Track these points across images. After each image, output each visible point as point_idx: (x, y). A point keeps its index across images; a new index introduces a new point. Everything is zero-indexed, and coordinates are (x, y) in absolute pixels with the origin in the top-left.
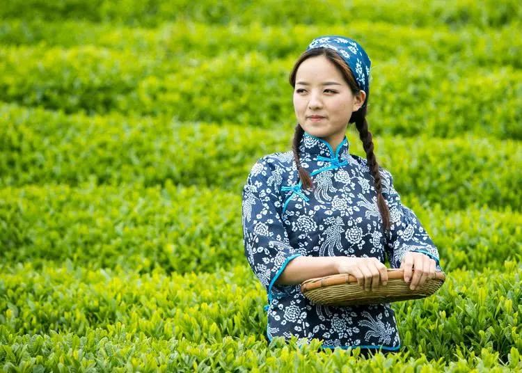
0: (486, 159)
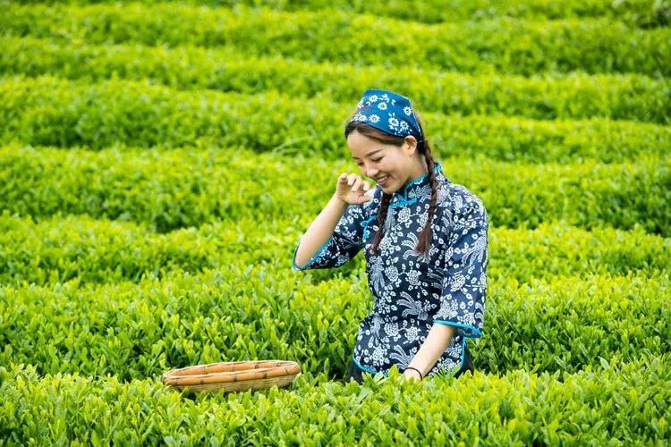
0: (41, 166)
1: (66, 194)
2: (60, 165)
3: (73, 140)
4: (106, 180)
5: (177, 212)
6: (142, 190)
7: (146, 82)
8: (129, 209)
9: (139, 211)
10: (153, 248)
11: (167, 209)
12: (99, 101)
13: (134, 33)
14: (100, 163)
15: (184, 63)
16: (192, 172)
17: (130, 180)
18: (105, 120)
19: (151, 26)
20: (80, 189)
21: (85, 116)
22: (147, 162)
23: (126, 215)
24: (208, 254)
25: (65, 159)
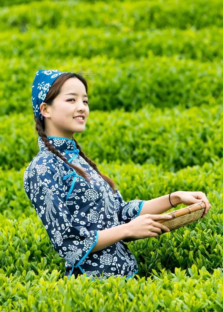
1: (105, 146)
2: (102, 124)
3: (116, 104)
4: (136, 133)
5: (190, 156)
6: (164, 140)
7: (176, 57)
8: (154, 155)
9: (161, 156)
10: (164, 182)
11: (182, 153)
12: (137, 74)
13: (171, 20)
14: (132, 121)
15: (207, 41)
16: (203, 124)
17: (155, 133)
18: (141, 88)
19: (186, 14)
20: (116, 141)
21: (125, 86)
22: (169, 118)
23: (152, 159)
24: (207, 185)
25: (106, 119)
